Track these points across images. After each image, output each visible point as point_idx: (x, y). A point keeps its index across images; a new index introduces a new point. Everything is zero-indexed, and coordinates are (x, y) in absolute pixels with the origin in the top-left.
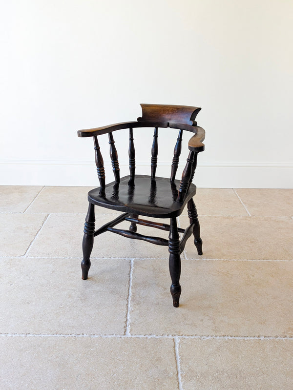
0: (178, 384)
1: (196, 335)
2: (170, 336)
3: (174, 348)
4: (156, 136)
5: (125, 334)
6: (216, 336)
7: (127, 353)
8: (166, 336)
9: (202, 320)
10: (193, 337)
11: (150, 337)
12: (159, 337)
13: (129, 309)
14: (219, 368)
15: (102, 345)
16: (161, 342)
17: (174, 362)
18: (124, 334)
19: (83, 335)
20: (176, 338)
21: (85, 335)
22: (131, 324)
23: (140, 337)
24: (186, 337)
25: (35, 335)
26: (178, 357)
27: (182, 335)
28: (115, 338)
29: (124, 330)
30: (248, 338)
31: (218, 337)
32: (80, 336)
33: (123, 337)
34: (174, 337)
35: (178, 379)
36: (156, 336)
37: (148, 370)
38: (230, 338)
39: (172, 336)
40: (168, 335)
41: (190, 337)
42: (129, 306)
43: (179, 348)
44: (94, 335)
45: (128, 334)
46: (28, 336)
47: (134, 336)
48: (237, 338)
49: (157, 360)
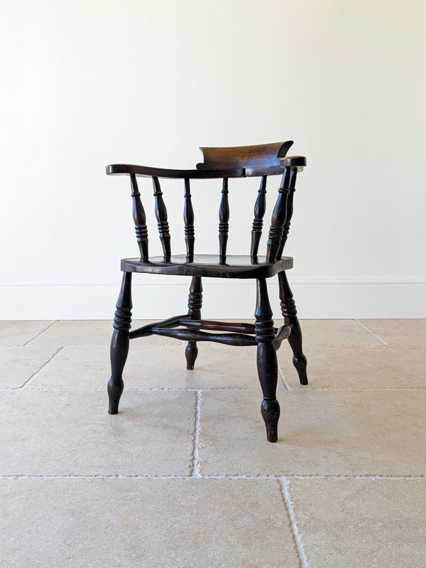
0: (294, 537)
1: (317, 475)
2: (272, 477)
3: (280, 490)
4: (225, 192)
5: (191, 476)
6: (354, 476)
7: (196, 498)
8: (265, 477)
9: (326, 457)
10: (314, 477)
11: (236, 478)
12: (252, 477)
13: (196, 446)
14: (365, 516)
15: (151, 489)
16: (257, 484)
17: (283, 508)
18: (189, 474)
19: (117, 476)
20: (283, 479)
21: (120, 477)
22: (201, 463)
23: (219, 478)
24: (300, 478)
25: (32, 477)
26: (290, 503)
27: (293, 475)
28: (173, 479)
29: (189, 470)
30: (412, 478)
31: (358, 478)
32: (112, 478)
33: (187, 478)
34: (279, 478)
35: (292, 531)
36: (247, 476)
37: (236, 519)
38: (378, 478)
39: (276, 476)
40: (268, 476)
41: (308, 477)
42: (197, 442)
43: (289, 491)
44: (136, 476)
45: (197, 474)
46: (19, 478)
47: (207, 477)
48: (392, 478)
49: (251, 507)
